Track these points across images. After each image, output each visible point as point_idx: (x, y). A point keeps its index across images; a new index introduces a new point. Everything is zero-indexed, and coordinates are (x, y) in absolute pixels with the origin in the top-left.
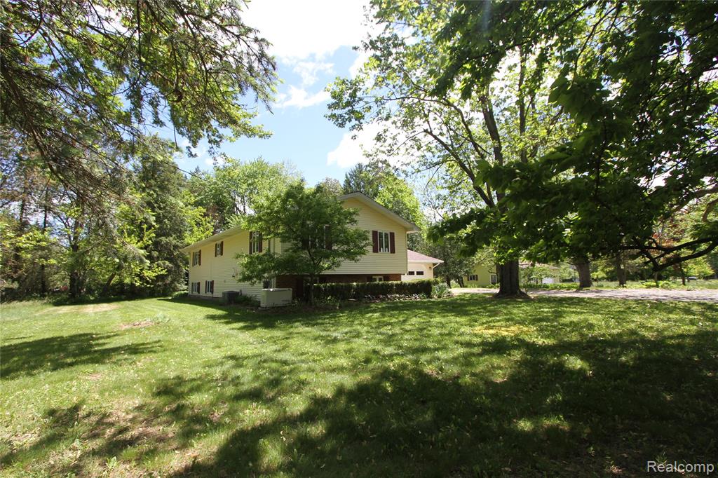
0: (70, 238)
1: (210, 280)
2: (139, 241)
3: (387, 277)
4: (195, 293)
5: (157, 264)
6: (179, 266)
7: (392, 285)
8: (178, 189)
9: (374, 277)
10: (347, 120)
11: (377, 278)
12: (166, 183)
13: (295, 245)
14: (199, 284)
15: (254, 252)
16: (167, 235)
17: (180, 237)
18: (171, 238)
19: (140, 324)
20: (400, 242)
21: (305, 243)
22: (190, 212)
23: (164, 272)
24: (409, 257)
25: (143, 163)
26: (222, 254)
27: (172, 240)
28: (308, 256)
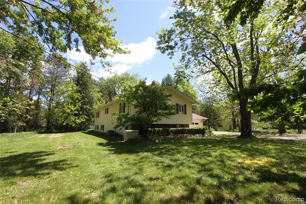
0: (48, 105)
1: (103, 125)
2: (74, 107)
3: (182, 126)
4: (97, 130)
5: (82, 117)
6: (91, 118)
7: (185, 130)
8: (92, 85)
9: (176, 125)
10: (166, 49)
11: (178, 126)
12: (87, 82)
13: (141, 109)
14: (98, 126)
15: (121, 112)
16: (86, 105)
17: (91, 106)
18: (88, 106)
19: (66, 146)
20: (189, 109)
21: (145, 109)
22: (96, 95)
23: (84, 120)
24: (193, 116)
25: (77, 74)
26: (108, 113)
27: (88, 107)
28: (146, 115)
